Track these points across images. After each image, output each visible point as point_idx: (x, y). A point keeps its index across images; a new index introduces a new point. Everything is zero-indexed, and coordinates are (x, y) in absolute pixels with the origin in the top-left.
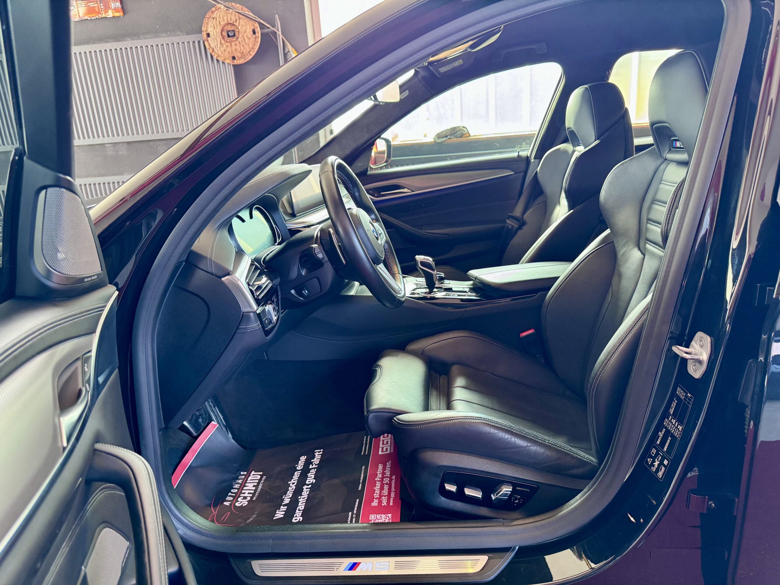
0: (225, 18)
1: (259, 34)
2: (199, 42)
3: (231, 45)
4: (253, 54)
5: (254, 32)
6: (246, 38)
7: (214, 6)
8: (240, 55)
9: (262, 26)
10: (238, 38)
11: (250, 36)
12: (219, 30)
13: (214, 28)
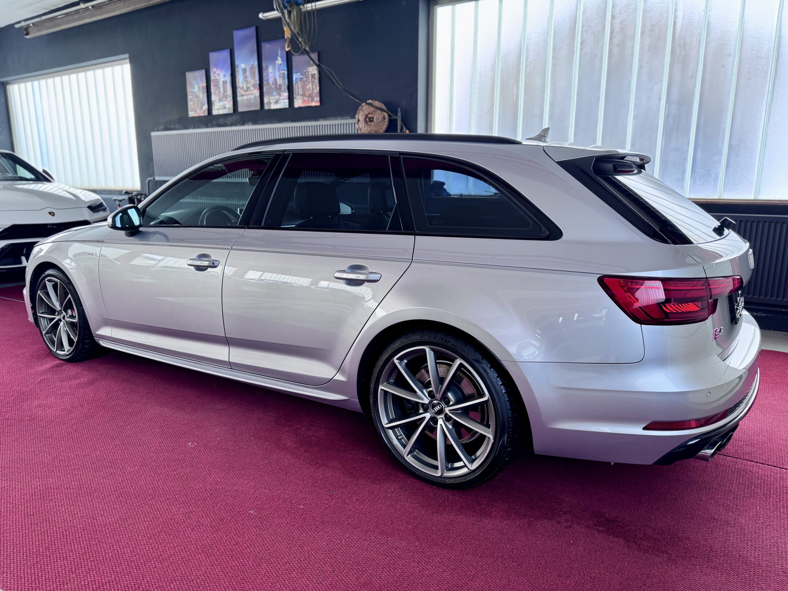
0: (369, 110)
1: (387, 120)
4: (382, 132)
5: (384, 119)
6: (379, 122)
7: (362, 103)
9: (389, 115)
10: (375, 122)
11: (382, 121)
12: (364, 118)
13: (362, 116)
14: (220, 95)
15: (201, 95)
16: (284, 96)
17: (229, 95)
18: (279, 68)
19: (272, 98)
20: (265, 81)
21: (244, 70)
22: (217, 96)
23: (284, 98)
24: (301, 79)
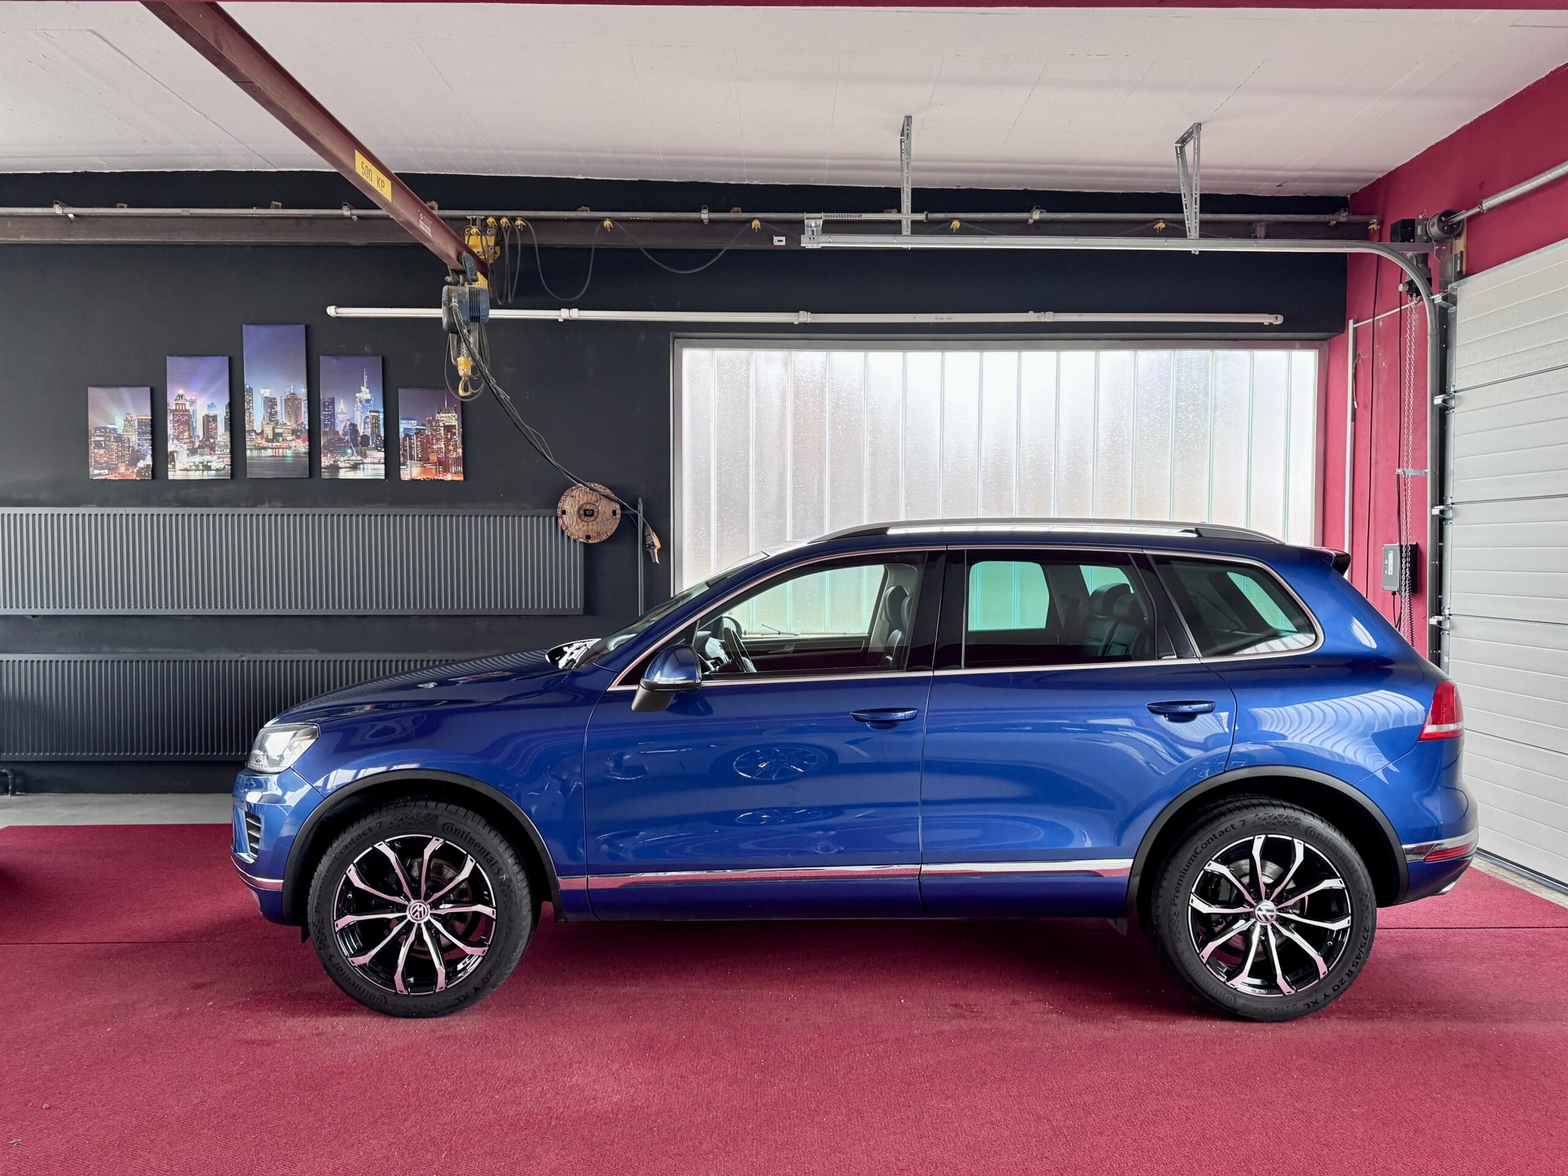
0: (585, 498)
1: (618, 516)
2: (551, 517)
3: (588, 525)
4: (609, 534)
5: (614, 513)
6: (605, 519)
7: (575, 485)
8: (595, 535)
9: (623, 507)
10: (596, 518)
11: (609, 517)
12: (576, 509)
13: (572, 506)
14: (193, 443)
15: (134, 438)
16: (374, 458)
17: (222, 444)
18: (363, 408)
19: (342, 459)
20: (326, 426)
21: (270, 403)
22: (185, 443)
23: (375, 461)
24: (419, 432)
